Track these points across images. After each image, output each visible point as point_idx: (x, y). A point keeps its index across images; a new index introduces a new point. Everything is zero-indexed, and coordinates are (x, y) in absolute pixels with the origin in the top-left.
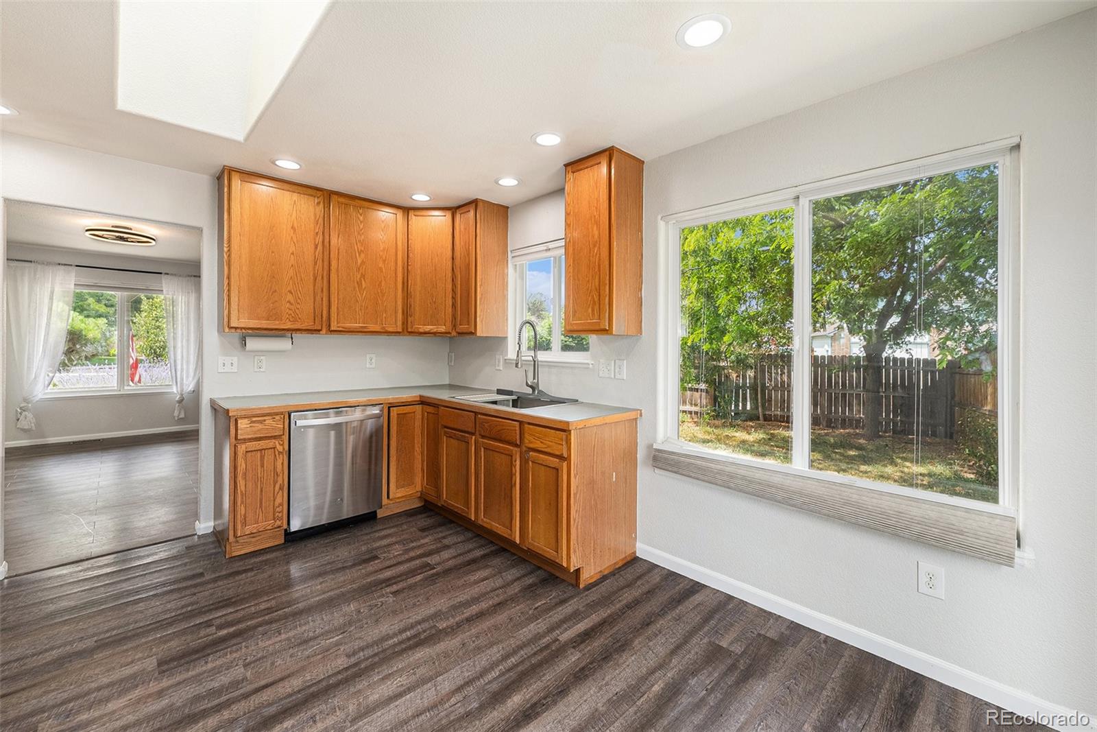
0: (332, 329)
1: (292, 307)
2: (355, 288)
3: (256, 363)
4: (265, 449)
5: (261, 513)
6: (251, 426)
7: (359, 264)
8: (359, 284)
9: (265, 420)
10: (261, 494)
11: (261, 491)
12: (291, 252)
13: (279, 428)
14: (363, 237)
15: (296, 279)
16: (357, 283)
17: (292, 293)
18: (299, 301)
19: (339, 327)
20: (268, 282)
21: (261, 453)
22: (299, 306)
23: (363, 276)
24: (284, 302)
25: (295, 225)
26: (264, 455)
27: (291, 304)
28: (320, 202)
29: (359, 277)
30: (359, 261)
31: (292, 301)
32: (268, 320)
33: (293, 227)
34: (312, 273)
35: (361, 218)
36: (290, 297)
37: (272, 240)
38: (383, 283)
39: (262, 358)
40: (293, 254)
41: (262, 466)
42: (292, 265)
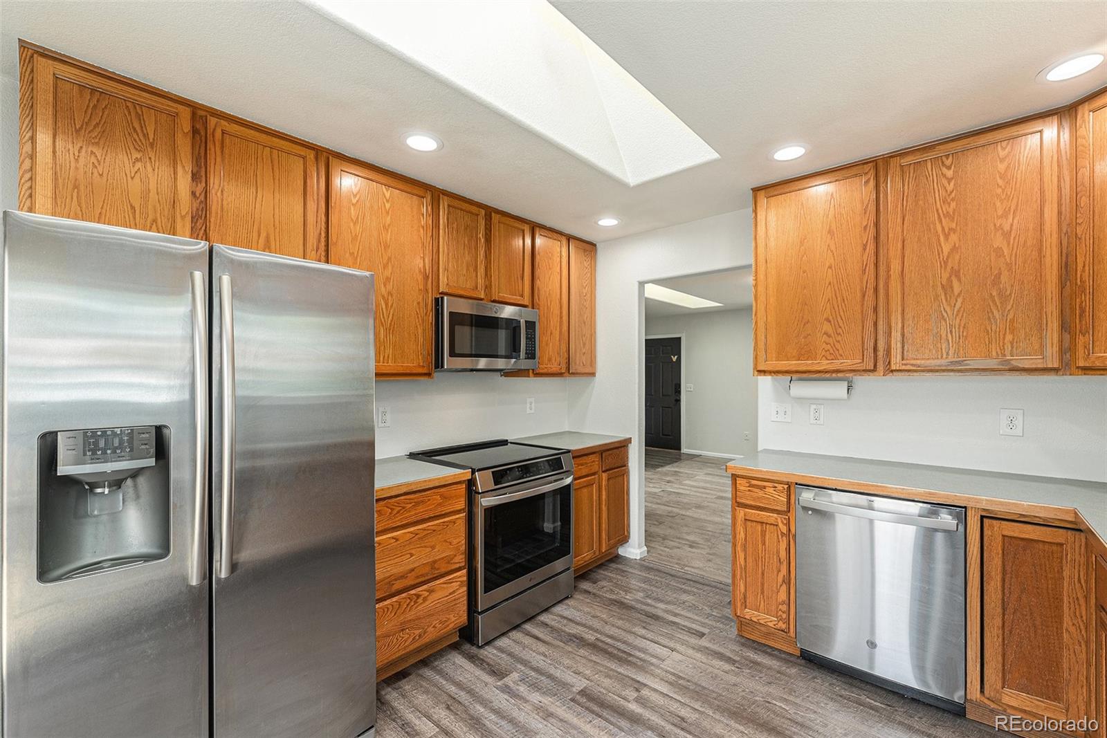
0: (893, 367)
1: (831, 341)
2: (937, 297)
3: (812, 413)
4: (767, 523)
5: (762, 602)
6: (749, 490)
7: (946, 253)
8: (948, 288)
9: (765, 487)
10: (763, 578)
11: (763, 574)
12: (827, 265)
13: (783, 501)
14: (953, 205)
15: (835, 302)
16: (943, 286)
17: (830, 322)
18: (840, 331)
19: (905, 365)
20: (799, 311)
21: (762, 528)
22: (839, 338)
23: (956, 273)
24: (818, 335)
25: (834, 226)
26: (765, 531)
27: (829, 336)
28: (869, 179)
29: (945, 275)
30: (946, 249)
31: (830, 331)
32: (799, 360)
33: (829, 232)
34: (858, 288)
35: (950, 173)
36: (827, 327)
37: (803, 256)
38: (1004, 278)
39: (819, 406)
40: (830, 267)
41: (764, 544)
42: (830, 284)
